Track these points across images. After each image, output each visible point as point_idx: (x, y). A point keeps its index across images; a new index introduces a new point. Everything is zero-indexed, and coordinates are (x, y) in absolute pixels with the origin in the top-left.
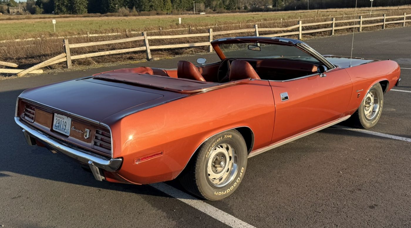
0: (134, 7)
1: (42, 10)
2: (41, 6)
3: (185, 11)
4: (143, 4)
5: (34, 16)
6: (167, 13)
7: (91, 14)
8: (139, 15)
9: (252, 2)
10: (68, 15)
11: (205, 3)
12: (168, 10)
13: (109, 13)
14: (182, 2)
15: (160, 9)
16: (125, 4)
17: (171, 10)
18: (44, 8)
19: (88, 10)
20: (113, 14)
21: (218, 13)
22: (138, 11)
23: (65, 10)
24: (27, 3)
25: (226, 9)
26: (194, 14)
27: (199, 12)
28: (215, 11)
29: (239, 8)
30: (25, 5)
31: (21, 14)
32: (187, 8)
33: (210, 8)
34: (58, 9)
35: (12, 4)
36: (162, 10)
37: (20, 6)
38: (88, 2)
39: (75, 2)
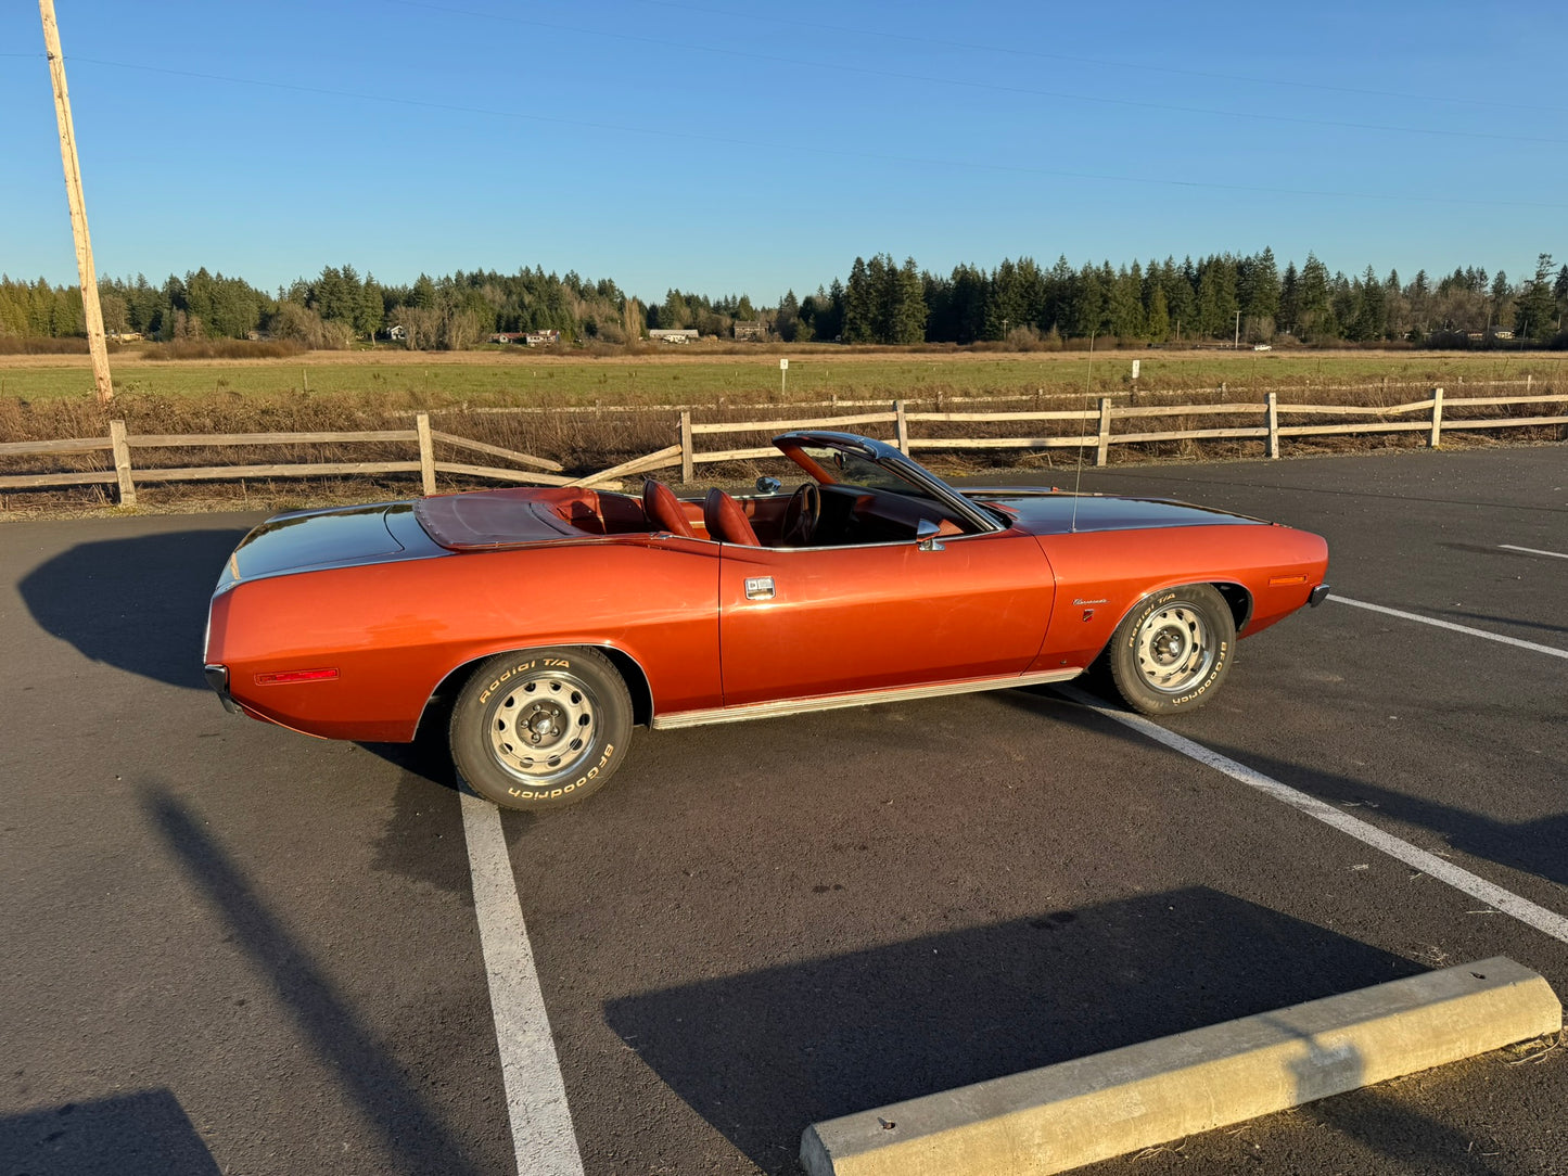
0: (1055, 327)
1: (812, 331)
2: (811, 321)
3: (1209, 338)
4: (1082, 317)
5: (791, 346)
6: (1150, 345)
7: (933, 345)
8: (1064, 349)
9: (1439, 319)
10: (873, 346)
11: (1276, 317)
12: (1155, 334)
13: (979, 343)
14: (1203, 312)
15: (1131, 331)
16: (1029, 317)
17: (1164, 335)
18: (816, 326)
19: (926, 334)
20: (991, 343)
21: (1314, 348)
22: (1064, 338)
23: (869, 332)
24: (780, 311)
25: (1347, 337)
26: (1233, 349)
27: (1251, 342)
28: (1306, 341)
29: (1390, 336)
30: (774, 316)
31: (760, 341)
32: (1215, 329)
33: (1291, 334)
34: (852, 329)
35: (743, 314)
36: (1136, 335)
37: (761, 319)
38: (928, 312)
39: (896, 311)
